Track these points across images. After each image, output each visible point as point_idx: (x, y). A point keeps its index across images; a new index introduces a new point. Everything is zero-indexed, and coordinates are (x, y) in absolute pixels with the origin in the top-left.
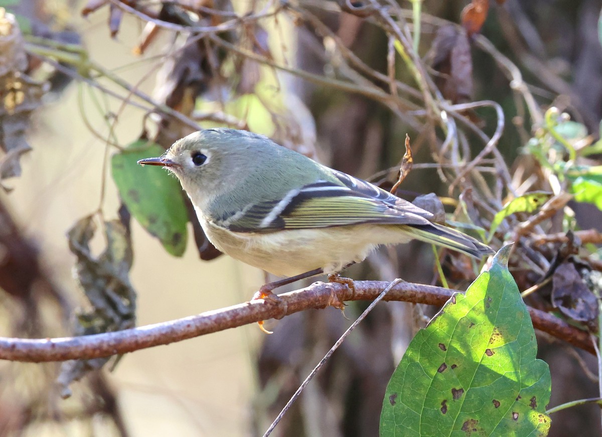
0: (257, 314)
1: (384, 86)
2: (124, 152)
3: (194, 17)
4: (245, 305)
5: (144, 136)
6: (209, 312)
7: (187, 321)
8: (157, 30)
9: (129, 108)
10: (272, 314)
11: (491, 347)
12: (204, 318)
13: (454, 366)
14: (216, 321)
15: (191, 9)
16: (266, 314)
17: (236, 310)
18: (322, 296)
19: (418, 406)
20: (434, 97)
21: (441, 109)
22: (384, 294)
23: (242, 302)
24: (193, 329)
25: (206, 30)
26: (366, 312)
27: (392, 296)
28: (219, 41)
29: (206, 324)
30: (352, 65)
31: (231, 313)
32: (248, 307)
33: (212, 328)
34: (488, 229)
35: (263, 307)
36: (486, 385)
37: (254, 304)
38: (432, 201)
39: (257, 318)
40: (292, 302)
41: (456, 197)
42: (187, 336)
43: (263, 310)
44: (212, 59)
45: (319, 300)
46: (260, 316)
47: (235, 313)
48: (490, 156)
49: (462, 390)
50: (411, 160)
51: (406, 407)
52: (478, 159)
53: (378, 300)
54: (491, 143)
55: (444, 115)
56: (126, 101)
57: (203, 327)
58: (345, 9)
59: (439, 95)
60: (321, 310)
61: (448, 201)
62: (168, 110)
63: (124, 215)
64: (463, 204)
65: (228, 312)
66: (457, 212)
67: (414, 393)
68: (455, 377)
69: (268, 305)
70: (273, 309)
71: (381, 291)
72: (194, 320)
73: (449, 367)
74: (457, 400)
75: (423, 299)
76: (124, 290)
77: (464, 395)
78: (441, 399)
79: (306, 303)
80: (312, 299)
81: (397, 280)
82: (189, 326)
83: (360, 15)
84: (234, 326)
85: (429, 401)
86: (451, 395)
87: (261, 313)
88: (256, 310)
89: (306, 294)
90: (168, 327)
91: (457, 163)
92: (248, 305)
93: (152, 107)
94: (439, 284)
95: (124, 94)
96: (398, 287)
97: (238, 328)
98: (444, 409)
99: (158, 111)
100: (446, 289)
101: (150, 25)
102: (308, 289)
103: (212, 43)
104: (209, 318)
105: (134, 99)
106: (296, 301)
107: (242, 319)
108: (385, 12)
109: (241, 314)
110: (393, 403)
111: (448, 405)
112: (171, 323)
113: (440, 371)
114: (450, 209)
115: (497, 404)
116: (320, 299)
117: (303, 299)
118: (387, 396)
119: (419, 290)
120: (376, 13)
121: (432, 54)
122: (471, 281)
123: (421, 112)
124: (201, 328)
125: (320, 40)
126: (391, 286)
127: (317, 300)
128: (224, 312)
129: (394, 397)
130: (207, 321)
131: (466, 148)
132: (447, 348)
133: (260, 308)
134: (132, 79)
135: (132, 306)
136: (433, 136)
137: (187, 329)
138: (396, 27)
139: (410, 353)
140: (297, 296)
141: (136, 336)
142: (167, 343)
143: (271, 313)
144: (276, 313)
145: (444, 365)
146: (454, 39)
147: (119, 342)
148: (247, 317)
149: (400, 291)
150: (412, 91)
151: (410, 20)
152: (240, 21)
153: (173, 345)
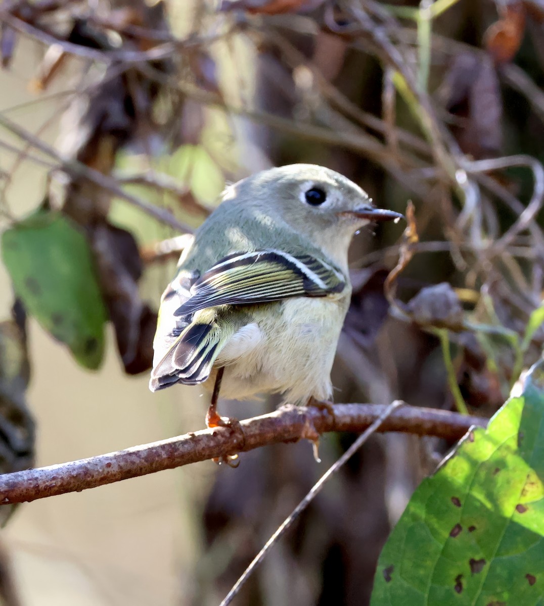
0: (203, 449)
1: (380, 136)
2: (19, 227)
3: (115, 38)
4: (187, 436)
5: (46, 205)
6: (137, 446)
7: (107, 458)
8: (64, 57)
9: (25, 166)
10: (224, 449)
11: (523, 501)
12: (130, 454)
13: (472, 529)
14: (146, 459)
15: (110, 27)
16: (216, 451)
17: (174, 443)
18: (294, 425)
19: (422, 582)
20: (447, 149)
21: (458, 168)
22: (378, 423)
23: (182, 433)
24: (115, 469)
25: (132, 57)
26: (354, 447)
27: (389, 426)
28: (151, 74)
29: (133, 463)
30: (334, 106)
31: (167, 448)
32: (190, 439)
33: (141, 469)
34: (522, 334)
35: (212, 439)
36: (517, 553)
37: (199, 436)
38: (445, 296)
39: (204, 455)
40: (252, 433)
41: (477, 288)
42: (106, 479)
43: (212, 444)
44: (140, 99)
45: (289, 431)
46: (207, 452)
47: (173, 447)
48: (525, 233)
49: (482, 561)
50: (415, 238)
51: (406, 585)
52: (509, 237)
53: (370, 430)
54: (527, 215)
55: (461, 178)
56: (22, 156)
57: (129, 467)
58: (325, 29)
59: (455, 149)
60: (291, 445)
61: (466, 294)
62: (79, 168)
63: (19, 313)
64: (487, 300)
65: (163, 447)
66: (479, 309)
67: (417, 566)
68: (473, 542)
69: (219, 437)
70: (224, 443)
71: (374, 418)
72: (116, 457)
73: (465, 528)
74: (476, 575)
75: (433, 430)
76: (20, 418)
77: (486, 568)
78: (454, 573)
79: (270, 435)
80: (279, 429)
81: (396, 403)
82: (109, 465)
83: (346, 38)
84: (172, 466)
85: (438, 575)
86: (467, 568)
87: (209, 447)
88: (202, 445)
89: (271, 421)
90: (81, 467)
91: (480, 242)
92: (190, 437)
93: (57, 163)
94: (454, 409)
95: (19, 145)
96: (398, 414)
97: (178, 469)
98: (459, 587)
99: (65, 169)
100: (463, 415)
101: (54, 51)
102: (274, 414)
103: (140, 77)
104: (137, 454)
105: (33, 152)
106: (257, 432)
107: (182, 456)
108: (380, 34)
109: (181, 449)
110: (388, 579)
111: (464, 582)
112: (85, 461)
113: (453, 534)
114: (469, 306)
115: (531, 579)
116: (291, 429)
117: (266, 429)
118: (380, 569)
119: (426, 418)
120: (369, 36)
121: (446, 92)
122: (498, 406)
123: (429, 172)
124: (125, 469)
125: (289, 72)
126: (388, 411)
127: (286, 431)
128: (159, 447)
129: (389, 571)
130: (134, 458)
131: (493, 221)
132: (462, 502)
133: (208, 441)
134: (30, 123)
135: (30, 438)
136: (446, 205)
137: (106, 470)
138: (396, 54)
139: (412, 509)
140: (259, 424)
141: (36, 479)
142: (79, 489)
143: (222, 448)
144: (229, 449)
145: (459, 527)
146: (475, 72)
147: (12, 486)
148: (189, 453)
149: (401, 419)
150: (417, 143)
151: (414, 45)
152: (179, 46)
153: (86, 492)
